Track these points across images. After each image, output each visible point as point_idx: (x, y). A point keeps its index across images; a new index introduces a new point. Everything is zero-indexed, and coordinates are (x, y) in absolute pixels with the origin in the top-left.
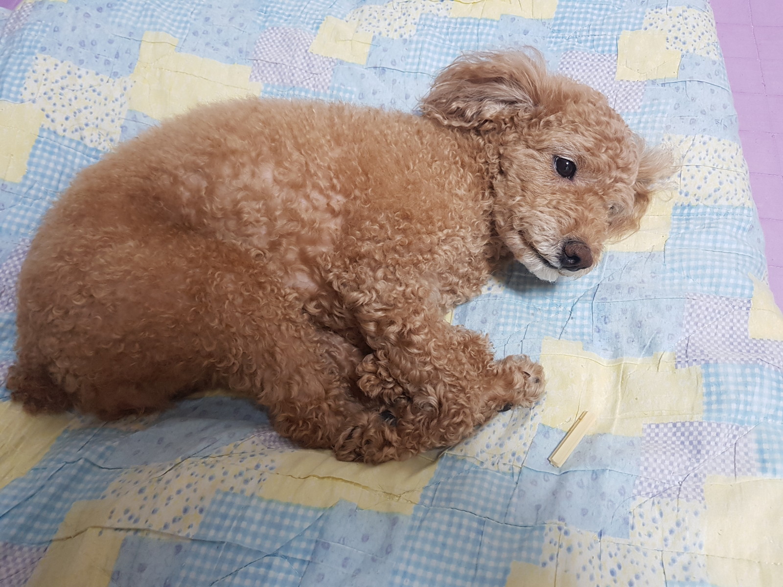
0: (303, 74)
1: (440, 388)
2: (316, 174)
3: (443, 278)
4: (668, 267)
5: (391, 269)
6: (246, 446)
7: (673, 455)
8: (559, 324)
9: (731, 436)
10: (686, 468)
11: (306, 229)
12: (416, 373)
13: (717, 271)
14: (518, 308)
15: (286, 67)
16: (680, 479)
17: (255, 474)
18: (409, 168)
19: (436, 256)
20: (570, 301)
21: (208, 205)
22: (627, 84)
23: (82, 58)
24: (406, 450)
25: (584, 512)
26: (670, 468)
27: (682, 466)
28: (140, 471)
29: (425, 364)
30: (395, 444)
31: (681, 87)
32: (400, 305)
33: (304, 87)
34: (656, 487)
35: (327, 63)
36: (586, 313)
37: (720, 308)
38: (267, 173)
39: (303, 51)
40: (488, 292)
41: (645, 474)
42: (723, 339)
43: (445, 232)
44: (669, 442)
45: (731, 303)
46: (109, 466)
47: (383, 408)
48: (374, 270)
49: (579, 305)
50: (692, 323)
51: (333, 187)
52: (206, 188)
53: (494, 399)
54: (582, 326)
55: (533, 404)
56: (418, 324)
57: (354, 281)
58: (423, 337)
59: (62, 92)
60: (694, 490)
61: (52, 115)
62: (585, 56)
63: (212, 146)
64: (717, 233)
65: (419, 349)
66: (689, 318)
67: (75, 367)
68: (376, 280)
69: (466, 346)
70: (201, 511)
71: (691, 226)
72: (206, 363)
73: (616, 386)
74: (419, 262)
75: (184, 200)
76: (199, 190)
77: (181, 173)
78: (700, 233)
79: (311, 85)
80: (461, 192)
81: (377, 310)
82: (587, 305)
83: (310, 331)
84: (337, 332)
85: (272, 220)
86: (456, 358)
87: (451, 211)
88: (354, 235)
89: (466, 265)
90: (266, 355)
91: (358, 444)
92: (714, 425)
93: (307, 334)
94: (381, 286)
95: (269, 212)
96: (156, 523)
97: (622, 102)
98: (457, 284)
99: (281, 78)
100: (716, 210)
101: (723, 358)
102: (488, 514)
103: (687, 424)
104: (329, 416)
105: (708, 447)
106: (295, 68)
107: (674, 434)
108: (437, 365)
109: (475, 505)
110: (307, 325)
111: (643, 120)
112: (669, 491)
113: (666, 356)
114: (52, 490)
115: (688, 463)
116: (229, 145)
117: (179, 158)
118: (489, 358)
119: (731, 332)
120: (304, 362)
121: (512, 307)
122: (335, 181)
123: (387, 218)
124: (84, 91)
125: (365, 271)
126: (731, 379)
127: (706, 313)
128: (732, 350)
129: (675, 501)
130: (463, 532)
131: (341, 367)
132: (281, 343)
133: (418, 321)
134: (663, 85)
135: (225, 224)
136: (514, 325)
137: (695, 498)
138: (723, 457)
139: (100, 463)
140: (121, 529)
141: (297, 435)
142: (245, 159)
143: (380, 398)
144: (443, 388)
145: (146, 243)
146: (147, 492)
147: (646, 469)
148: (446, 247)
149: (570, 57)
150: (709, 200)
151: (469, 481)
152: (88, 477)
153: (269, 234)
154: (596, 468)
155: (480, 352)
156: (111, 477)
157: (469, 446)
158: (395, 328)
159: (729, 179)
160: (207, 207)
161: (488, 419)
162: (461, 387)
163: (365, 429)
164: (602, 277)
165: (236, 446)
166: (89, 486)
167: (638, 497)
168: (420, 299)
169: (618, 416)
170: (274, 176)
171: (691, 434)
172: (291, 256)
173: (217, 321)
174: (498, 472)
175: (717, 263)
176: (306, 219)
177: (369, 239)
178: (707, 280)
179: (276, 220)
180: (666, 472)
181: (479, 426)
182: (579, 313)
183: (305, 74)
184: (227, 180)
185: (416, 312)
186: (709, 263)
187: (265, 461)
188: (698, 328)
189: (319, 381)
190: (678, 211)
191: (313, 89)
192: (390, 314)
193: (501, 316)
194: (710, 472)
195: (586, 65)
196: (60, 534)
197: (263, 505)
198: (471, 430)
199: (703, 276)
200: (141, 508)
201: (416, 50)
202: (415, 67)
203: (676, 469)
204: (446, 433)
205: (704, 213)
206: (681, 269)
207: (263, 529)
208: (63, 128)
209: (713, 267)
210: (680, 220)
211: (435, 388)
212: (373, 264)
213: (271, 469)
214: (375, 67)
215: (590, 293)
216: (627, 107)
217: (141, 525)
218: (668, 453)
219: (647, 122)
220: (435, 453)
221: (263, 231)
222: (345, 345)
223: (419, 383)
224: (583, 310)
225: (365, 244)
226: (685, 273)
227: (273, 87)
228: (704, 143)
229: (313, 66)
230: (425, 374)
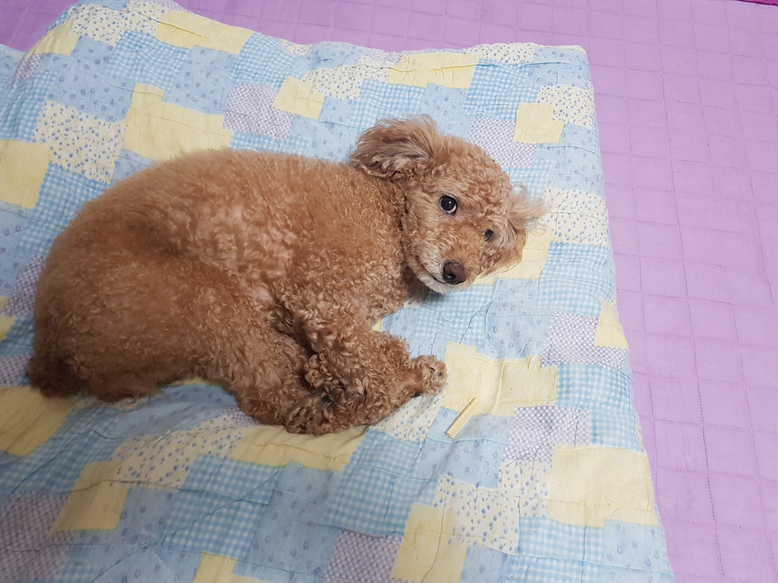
0: (267, 125)
1: (366, 381)
2: (275, 215)
3: (371, 297)
4: (541, 291)
5: (330, 292)
6: (219, 422)
7: (533, 429)
8: (461, 332)
9: (574, 417)
10: (541, 439)
11: (267, 257)
12: (348, 370)
13: (575, 295)
14: (431, 319)
15: (253, 119)
16: (537, 447)
17: (227, 442)
18: (344, 214)
19: (364, 281)
20: (469, 314)
21: (191, 236)
22: (522, 145)
23: (83, 104)
24: (339, 425)
25: (467, 470)
26: (530, 439)
27: (538, 438)
28: (138, 441)
29: (355, 363)
30: (331, 421)
31: (562, 151)
32: (336, 320)
33: (268, 135)
34: (520, 452)
35: (287, 117)
36: (481, 324)
37: (576, 323)
38: (238, 213)
39: (268, 106)
40: (409, 306)
41: (512, 443)
42: (576, 346)
43: (371, 263)
44: (531, 421)
45: (584, 319)
46: (112, 437)
47: (324, 394)
48: (317, 293)
49: (476, 318)
50: (555, 334)
51: (287, 226)
52: (190, 223)
53: (408, 387)
54: (477, 334)
55: (437, 392)
56: (349, 334)
57: (302, 301)
58: (353, 343)
59: (67, 133)
60: (546, 455)
61: (59, 153)
62: (491, 121)
63: (195, 191)
64: (578, 266)
65: (350, 353)
66: (553, 330)
67: (89, 360)
68: (318, 301)
69: (388, 348)
70: (187, 469)
71: (561, 260)
72: (191, 358)
73: (498, 379)
74: (351, 286)
75: (173, 231)
76: (184, 225)
77: (170, 210)
78: (567, 265)
79: (273, 134)
80: (383, 232)
81: (318, 324)
82: (482, 318)
83: (271, 335)
84: (290, 335)
85: (241, 249)
86: (379, 359)
87: (376, 247)
88: (302, 266)
89: (390, 286)
90: (237, 353)
91: (304, 420)
92: (563, 409)
93: (269, 337)
94: (321, 305)
95: (239, 243)
96: (154, 477)
97: (517, 159)
98: (383, 301)
99: (249, 127)
100: (580, 248)
101: (573, 360)
102: (398, 471)
103: (545, 408)
104: (283, 400)
105: (557, 425)
106: (260, 120)
107: (536, 415)
108: (364, 364)
109: (390, 465)
110: (269, 330)
111: (532, 175)
112: (528, 456)
113: (535, 358)
114: (70, 454)
115: (543, 436)
116: (209, 191)
117: (168, 199)
118: (405, 357)
119: (582, 341)
120: (266, 358)
121: (426, 318)
122: (289, 222)
123: (327, 252)
124: (84, 132)
125: (310, 294)
126: (577, 376)
127: (565, 327)
128: (582, 355)
129: (532, 462)
130: (379, 483)
131: (293, 363)
132: (249, 343)
133: (349, 331)
134: (548, 148)
135: (204, 251)
136: (427, 332)
137: (545, 460)
138: (568, 432)
139: (105, 434)
140: (126, 482)
141: (258, 413)
142: (221, 201)
143: (322, 388)
144: (368, 380)
145: (146, 264)
146: (145, 455)
147: (513, 439)
148: (372, 274)
149: (479, 122)
150: (576, 240)
151: (386, 448)
152: (96, 445)
153: (239, 259)
154: (478, 439)
155: (399, 353)
156: (115, 444)
157: (388, 423)
158: (332, 338)
159: (592, 224)
160: (191, 238)
161: (403, 402)
162: (381, 379)
163: (309, 410)
164: (494, 297)
165: (211, 422)
166: (98, 452)
167: (506, 460)
168: (351, 314)
169: (497, 402)
170: (243, 216)
171: (547, 414)
172: (256, 276)
173: (201, 326)
174: (408, 441)
175: (576, 290)
176: (266, 250)
177: (313, 269)
178: (568, 302)
179: (244, 249)
180: (527, 442)
181: (396, 407)
182: (475, 324)
183: (269, 125)
184: (207, 217)
185: (348, 325)
186: (570, 289)
187: (234, 434)
188: (559, 337)
189: (277, 373)
190: (553, 247)
191: (275, 137)
192: (328, 326)
193: (417, 325)
194: (558, 442)
195: (491, 128)
196: (78, 487)
197: (233, 464)
198: (388, 412)
199: (565, 299)
200: (142, 466)
201: (359, 109)
202: (358, 124)
203: (534, 440)
204: (369, 414)
205: (572, 250)
206: (550, 293)
207: (234, 482)
208: (67, 163)
209: (573, 292)
210: (554, 254)
211: (362, 381)
212: (316, 289)
213: (239, 438)
214: (326, 122)
215: (484, 309)
216: (520, 164)
217: (142, 478)
218: (529, 429)
219: (534, 177)
220: (362, 428)
221: (234, 256)
222: (296, 345)
223: (350, 377)
224: (478, 321)
225: (310, 273)
226: (552, 296)
227: (242, 134)
228: (576, 196)
229: (275, 119)
230: (354, 371)
